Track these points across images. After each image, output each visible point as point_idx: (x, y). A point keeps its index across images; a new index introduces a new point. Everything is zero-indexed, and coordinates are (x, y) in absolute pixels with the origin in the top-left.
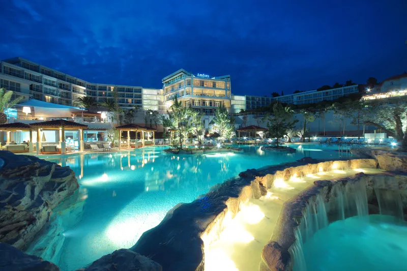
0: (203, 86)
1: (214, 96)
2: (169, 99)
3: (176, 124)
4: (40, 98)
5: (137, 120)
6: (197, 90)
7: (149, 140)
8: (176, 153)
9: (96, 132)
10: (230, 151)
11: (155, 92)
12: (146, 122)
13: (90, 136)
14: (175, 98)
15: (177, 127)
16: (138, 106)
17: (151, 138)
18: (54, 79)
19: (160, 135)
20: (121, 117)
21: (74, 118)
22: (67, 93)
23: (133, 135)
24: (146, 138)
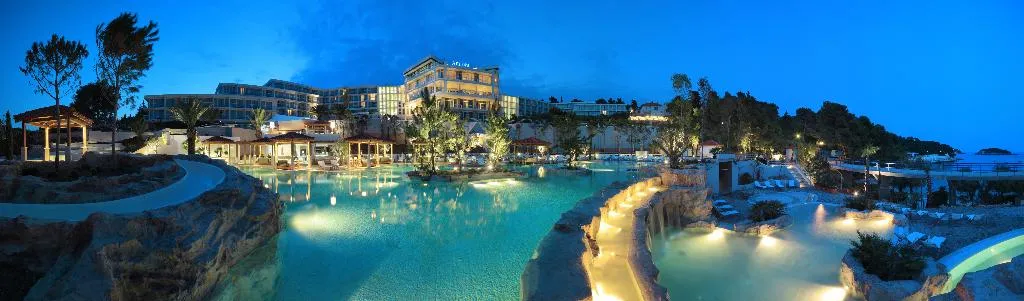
0: (460, 78)
1: (476, 94)
2: (413, 98)
3: (425, 134)
4: (283, 112)
5: (371, 129)
6: (451, 85)
7: (386, 156)
8: (426, 180)
9: (326, 145)
10: (509, 176)
11: (393, 90)
12: (382, 131)
13: (319, 150)
14: (425, 95)
15: (427, 137)
16: (373, 110)
17: (389, 153)
18: (294, 92)
19: (401, 149)
20: (352, 125)
21: (308, 132)
22: (303, 105)
23: (365, 149)
24: (381, 153)
